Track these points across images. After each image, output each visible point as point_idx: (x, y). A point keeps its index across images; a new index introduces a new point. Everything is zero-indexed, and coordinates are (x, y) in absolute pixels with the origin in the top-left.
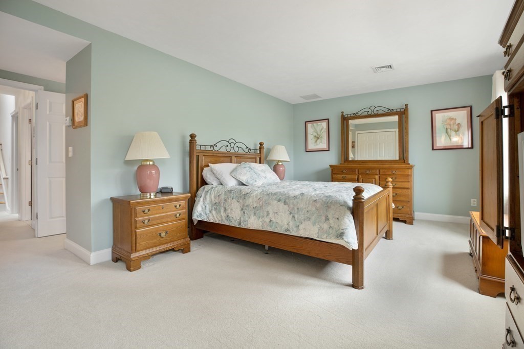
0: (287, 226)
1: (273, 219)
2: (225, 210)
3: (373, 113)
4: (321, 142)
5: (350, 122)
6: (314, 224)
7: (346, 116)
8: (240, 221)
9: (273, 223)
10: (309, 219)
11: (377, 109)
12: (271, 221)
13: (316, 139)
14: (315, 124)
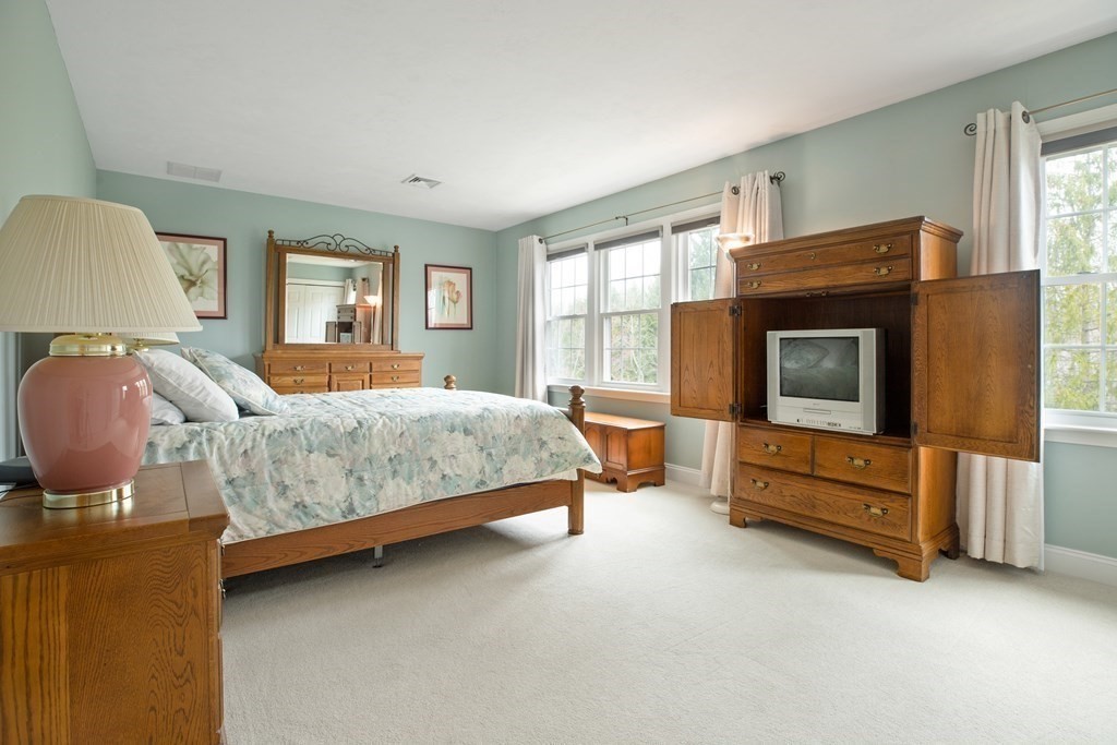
0: (479, 477)
1: (448, 471)
2: (283, 490)
3: (338, 250)
4: (202, 295)
5: (291, 258)
6: (525, 457)
7: (279, 243)
8: (351, 504)
9: (450, 478)
10: (515, 451)
11: (346, 242)
12: (444, 476)
13: (186, 284)
14: (181, 245)
